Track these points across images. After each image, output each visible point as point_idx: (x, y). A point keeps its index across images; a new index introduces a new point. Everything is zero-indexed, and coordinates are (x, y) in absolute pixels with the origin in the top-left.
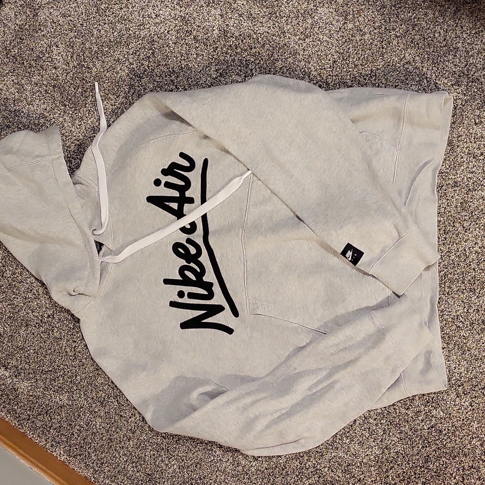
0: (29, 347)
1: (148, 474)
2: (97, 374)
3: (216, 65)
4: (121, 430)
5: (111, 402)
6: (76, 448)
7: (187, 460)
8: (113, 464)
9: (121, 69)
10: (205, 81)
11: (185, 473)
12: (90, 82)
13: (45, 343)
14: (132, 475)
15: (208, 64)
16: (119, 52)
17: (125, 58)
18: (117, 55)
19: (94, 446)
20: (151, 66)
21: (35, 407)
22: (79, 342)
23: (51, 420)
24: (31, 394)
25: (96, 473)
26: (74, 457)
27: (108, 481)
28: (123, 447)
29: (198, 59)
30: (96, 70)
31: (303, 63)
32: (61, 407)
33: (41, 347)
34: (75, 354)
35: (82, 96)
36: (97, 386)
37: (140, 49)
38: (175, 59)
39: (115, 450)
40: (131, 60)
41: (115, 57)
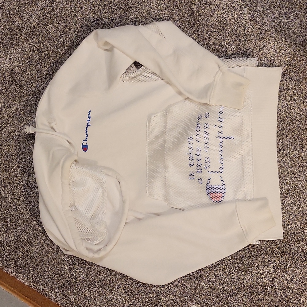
1: (67, 281)
2: (31, 219)
3: (93, 13)
4: (48, 254)
5: (41, 236)
6: (21, 267)
7: (91, 270)
8: (45, 276)
9: (33, 21)
10: (87, 24)
11: (91, 278)
12: (14, 30)
14: (58, 282)
15: (88, 13)
17: (35, 13)
18: (30, 12)
19: (32, 265)
20: (53, 17)
22: (19, 199)
23: (5, 250)
25: (34, 282)
26: (20, 273)
27: (42, 287)
28: (50, 265)
29: (82, 10)
31: (147, 8)
32: (10, 241)
34: (16, 207)
35: (10, 40)
36: (31, 226)
37: (45, 6)
38: (67, 11)
39: (46, 267)
40: (39, 15)
41: (29, 13)
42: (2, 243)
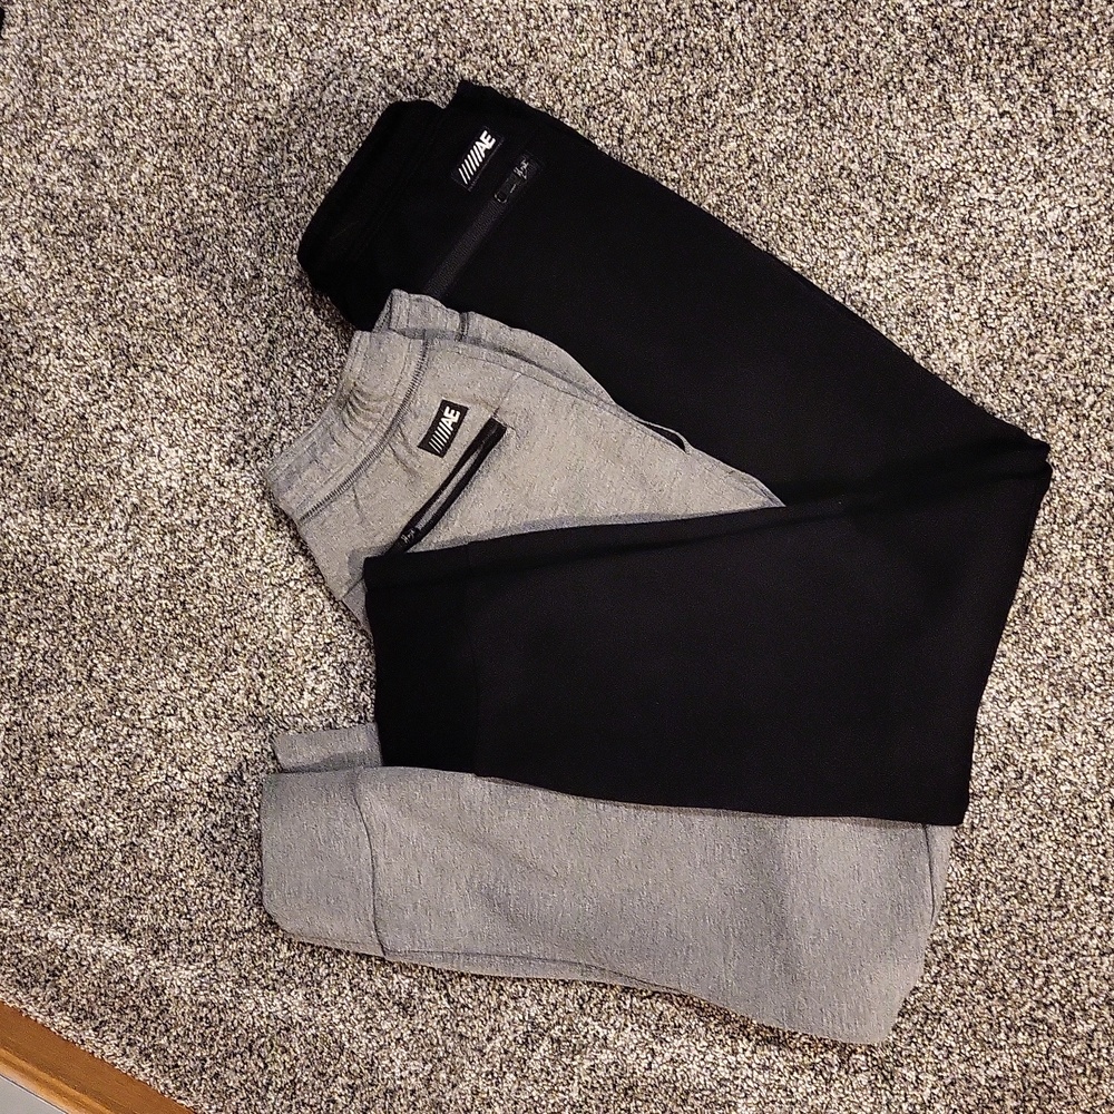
0: (181, 870)
5: (430, 1000)
9: (359, 78)
10: (603, 80)
13: (225, 854)
16: (350, 30)
17: (367, 44)
18: (344, 38)
20: (446, 56)
21: (217, 1033)
23: (266, 1067)
24: (202, 999)
30: (290, 89)
32: (287, 1030)
33: (217, 867)
37: (408, 13)
38: (509, 28)
40: (386, 50)
41: (342, 45)
42: (255, 1035)
